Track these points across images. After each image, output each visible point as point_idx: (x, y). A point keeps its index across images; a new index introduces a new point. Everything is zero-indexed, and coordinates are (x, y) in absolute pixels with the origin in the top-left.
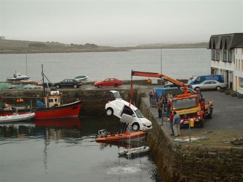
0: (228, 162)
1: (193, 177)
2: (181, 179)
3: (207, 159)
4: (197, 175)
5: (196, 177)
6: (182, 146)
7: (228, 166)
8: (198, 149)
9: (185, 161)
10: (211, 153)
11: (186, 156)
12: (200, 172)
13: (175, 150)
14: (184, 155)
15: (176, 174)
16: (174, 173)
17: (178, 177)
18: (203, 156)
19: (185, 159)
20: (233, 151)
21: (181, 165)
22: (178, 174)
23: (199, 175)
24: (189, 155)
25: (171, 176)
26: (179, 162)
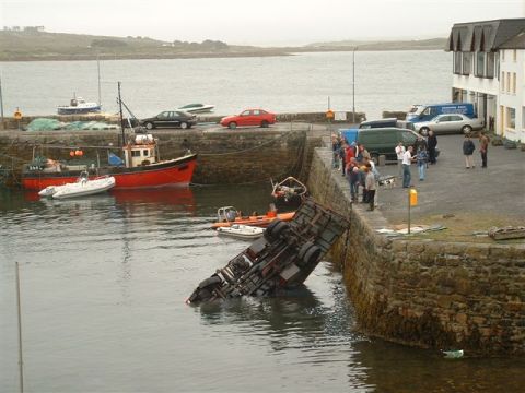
0: (482, 275)
1: (415, 303)
2: (391, 306)
3: (442, 269)
4: (421, 300)
5: (419, 304)
6: (393, 244)
7: (482, 282)
8: (424, 250)
9: (400, 273)
10: (451, 257)
11: (400, 262)
12: (427, 294)
13: (379, 250)
14: (396, 261)
15: (382, 297)
16: (378, 295)
17: (385, 304)
18: (433, 262)
19: (399, 269)
20: (493, 252)
21: (392, 280)
22: (386, 297)
23: (425, 300)
24: (406, 261)
25: (371, 302)
26: (387, 273)
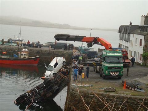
0: (99, 102)
1: (79, 108)
2: (72, 109)
3: (88, 99)
4: (81, 108)
5: (80, 109)
6: (75, 90)
7: (99, 104)
8: (83, 92)
9: (76, 99)
10: (90, 95)
11: (76, 95)
12: (83, 106)
13: (71, 91)
14: (75, 95)
15: (70, 106)
16: (69, 105)
17: (71, 108)
18: (85, 96)
19: (75, 97)
20: (103, 95)
21: (73, 101)
22: (71, 106)
23: (82, 108)
24: (78, 95)
25: (67, 107)
26: (72, 98)
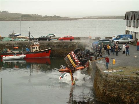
0: (134, 85)
1: (114, 92)
2: (107, 93)
3: (122, 83)
4: (116, 92)
5: (116, 93)
6: (108, 75)
7: (134, 87)
8: (117, 77)
9: (110, 84)
10: (125, 79)
11: (110, 81)
12: (118, 90)
13: (104, 77)
14: (109, 80)
15: (105, 91)
16: (103, 90)
17: (106, 93)
18: (120, 80)
19: (110, 82)
20: (137, 78)
21: (107, 86)
22: (106, 91)
24: (112, 80)
25: (101, 92)
26: (106, 84)
